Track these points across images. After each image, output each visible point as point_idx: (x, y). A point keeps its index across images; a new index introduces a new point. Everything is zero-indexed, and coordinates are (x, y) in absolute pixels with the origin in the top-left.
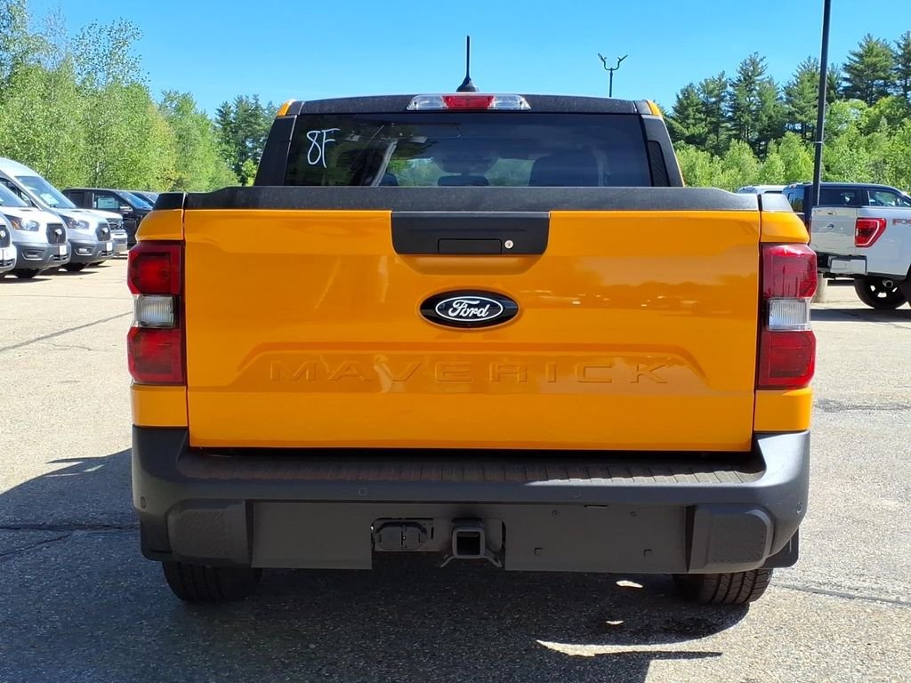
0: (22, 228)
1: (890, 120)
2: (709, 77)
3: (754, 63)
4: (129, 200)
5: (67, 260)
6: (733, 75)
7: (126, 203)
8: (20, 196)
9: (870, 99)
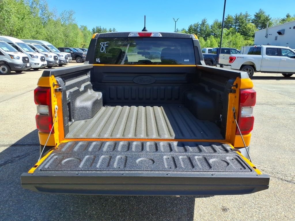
0: (48, 57)
1: (232, 33)
2: (195, 23)
3: (205, 20)
4: (72, 50)
5: (59, 64)
6: (200, 23)
7: (72, 51)
8: (48, 50)
9: (228, 28)
